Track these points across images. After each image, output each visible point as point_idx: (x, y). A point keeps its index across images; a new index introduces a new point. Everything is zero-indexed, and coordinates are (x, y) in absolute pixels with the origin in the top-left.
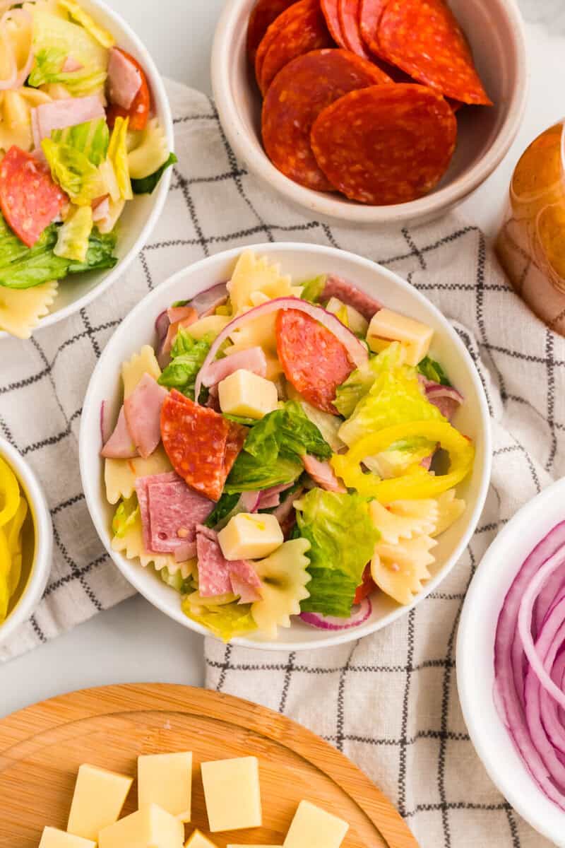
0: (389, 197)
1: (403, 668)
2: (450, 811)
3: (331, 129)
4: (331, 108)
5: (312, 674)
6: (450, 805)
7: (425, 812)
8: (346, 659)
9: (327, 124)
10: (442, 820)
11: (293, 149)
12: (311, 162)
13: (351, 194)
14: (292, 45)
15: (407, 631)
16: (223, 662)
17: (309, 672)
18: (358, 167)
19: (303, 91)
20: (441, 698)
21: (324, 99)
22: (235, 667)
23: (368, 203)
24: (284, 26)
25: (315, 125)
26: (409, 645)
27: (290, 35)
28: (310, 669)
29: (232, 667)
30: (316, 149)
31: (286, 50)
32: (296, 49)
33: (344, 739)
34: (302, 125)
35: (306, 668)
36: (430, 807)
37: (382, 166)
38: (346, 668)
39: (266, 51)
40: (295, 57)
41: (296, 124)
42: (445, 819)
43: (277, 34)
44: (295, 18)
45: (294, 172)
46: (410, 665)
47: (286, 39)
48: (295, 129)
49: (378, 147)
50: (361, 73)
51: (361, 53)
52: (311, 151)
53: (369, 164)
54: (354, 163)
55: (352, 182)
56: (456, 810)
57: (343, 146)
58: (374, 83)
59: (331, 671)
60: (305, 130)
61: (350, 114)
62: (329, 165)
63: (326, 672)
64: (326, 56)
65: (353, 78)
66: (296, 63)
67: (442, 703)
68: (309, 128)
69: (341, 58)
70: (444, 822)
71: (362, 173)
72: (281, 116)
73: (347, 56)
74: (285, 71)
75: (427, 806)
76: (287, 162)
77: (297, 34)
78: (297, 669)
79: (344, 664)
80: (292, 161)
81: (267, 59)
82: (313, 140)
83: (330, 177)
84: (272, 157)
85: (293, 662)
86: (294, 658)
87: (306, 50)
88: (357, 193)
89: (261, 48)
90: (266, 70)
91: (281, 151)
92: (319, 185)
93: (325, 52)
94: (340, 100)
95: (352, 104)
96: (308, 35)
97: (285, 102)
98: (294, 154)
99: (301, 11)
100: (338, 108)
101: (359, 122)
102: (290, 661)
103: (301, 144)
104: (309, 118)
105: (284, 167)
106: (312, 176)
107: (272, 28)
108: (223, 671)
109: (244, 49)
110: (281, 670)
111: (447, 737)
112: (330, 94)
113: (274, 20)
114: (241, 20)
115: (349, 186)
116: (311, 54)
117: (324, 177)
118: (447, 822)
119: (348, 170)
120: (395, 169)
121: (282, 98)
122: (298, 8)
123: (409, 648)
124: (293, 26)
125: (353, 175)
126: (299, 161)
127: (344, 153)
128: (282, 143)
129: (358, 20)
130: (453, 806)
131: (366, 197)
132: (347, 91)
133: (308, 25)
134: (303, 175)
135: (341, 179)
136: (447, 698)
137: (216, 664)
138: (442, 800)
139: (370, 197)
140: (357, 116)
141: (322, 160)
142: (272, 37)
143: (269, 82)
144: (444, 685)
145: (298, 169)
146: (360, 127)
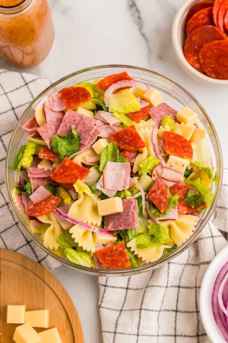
0: (221, 77)
1: (165, 287)
2: (177, 337)
3: (206, 51)
4: (208, 45)
5: (135, 290)
6: (178, 335)
7: (169, 337)
8: (147, 284)
9: (206, 50)
10: (174, 340)
11: (194, 55)
12: (198, 61)
13: (208, 74)
14: (200, 22)
15: (167, 274)
16: (105, 284)
17: (134, 290)
18: (213, 66)
19: (201, 38)
20: (176, 298)
21: (207, 41)
22: (109, 286)
23: (214, 78)
24: (199, 15)
25: (202, 49)
26: (167, 279)
27: (200, 19)
28: (134, 289)
29: (108, 286)
30: (200, 57)
31: (198, 23)
32: (201, 23)
33: (142, 310)
34: (198, 48)
35: (133, 289)
36: (170, 336)
37: (221, 67)
38: (147, 287)
39: (192, 22)
40: (200, 26)
41: (196, 47)
42: (175, 340)
43: (196, 18)
44: (203, 13)
45: (192, 63)
46: (167, 286)
47: (199, 20)
48: (195, 49)
49: (221, 61)
50: (220, 36)
51: (222, 29)
52: (199, 58)
53: (217, 65)
54: (211, 64)
55: (210, 70)
56: (179, 337)
57: (209, 58)
58: (223, 39)
59: (141, 289)
60: (198, 50)
61: (214, 48)
62: (204, 63)
63: (140, 289)
64: (210, 28)
65: (217, 36)
66: (200, 28)
67: (176, 300)
68: (200, 50)
69: (215, 30)
70: (175, 341)
71: (213, 68)
72: (191, 44)
73: (217, 29)
74: (196, 30)
75: (170, 335)
76: (190, 59)
77: (202, 19)
78: (130, 289)
79: (146, 286)
80: (192, 59)
81: (191, 25)
82: (200, 53)
83: (203, 67)
84: (186, 56)
85: (129, 286)
86: (129, 285)
87: (204, 24)
88: (211, 74)
89: (190, 21)
90: (190, 28)
91: (189, 55)
92: (199, 68)
93: (210, 26)
94: (211, 43)
95: (215, 45)
96: (206, 20)
97: (194, 40)
98: (193, 57)
99: (206, 12)
100: (210, 45)
101: (216, 51)
102: (128, 286)
103: (196, 54)
104: (200, 47)
105: (189, 60)
106: (197, 65)
107: (195, 15)
108: (105, 288)
109: (185, 20)
110: (124, 289)
111: (178, 312)
112: (209, 40)
113: (196, 12)
114: (186, 10)
115: (208, 71)
116: (206, 26)
117: (201, 66)
118: (176, 341)
119: (209, 66)
120: (225, 69)
121: (193, 38)
122: (205, 10)
123: (167, 280)
124: (202, 16)
125: (211, 68)
126: (194, 59)
127: (209, 60)
128: (190, 53)
129: (224, 18)
130: (179, 336)
131: (213, 76)
132: (214, 40)
133: (207, 16)
134: (194, 64)
135: (206, 68)
136: (178, 298)
137: (103, 285)
138: (175, 333)
139: (215, 76)
140: (216, 49)
141: (202, 61)
142: (194, 18)
143: (190, 32)
144: (178, 294)
145: (193, 62)
146: (216, 53)
